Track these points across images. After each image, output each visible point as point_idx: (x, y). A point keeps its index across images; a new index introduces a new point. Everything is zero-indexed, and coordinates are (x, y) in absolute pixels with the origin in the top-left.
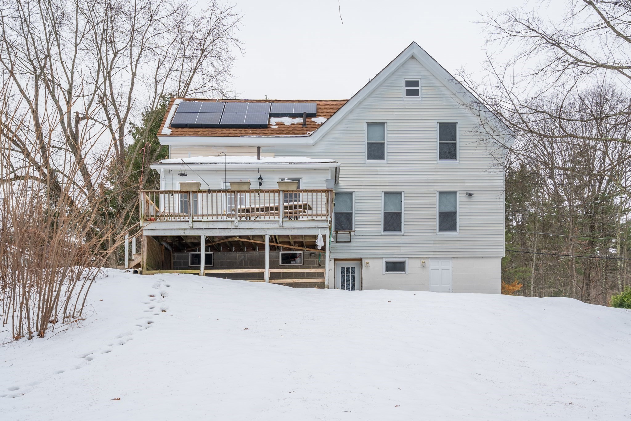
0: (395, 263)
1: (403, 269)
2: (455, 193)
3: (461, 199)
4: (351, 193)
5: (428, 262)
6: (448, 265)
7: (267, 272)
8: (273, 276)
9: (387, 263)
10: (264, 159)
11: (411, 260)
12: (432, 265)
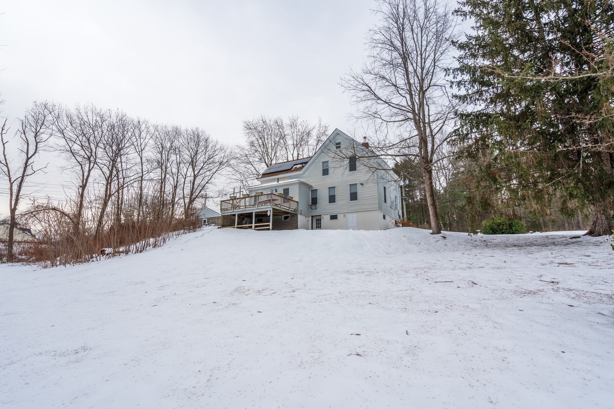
0: (334, 216)
1: (336, 218)
2: (356, 184)
3: (359, 186)
4: (317, 190)
5: (346, 214)
6: (355, 215)
7: (253, 225)
8: (256, 227)
9: (331, 216)
10: (279, 182)
11: (339, 214)
12: (349, 215)
